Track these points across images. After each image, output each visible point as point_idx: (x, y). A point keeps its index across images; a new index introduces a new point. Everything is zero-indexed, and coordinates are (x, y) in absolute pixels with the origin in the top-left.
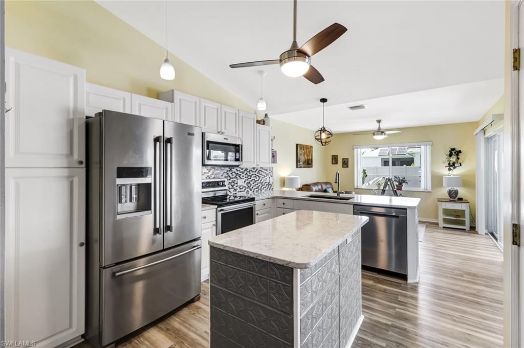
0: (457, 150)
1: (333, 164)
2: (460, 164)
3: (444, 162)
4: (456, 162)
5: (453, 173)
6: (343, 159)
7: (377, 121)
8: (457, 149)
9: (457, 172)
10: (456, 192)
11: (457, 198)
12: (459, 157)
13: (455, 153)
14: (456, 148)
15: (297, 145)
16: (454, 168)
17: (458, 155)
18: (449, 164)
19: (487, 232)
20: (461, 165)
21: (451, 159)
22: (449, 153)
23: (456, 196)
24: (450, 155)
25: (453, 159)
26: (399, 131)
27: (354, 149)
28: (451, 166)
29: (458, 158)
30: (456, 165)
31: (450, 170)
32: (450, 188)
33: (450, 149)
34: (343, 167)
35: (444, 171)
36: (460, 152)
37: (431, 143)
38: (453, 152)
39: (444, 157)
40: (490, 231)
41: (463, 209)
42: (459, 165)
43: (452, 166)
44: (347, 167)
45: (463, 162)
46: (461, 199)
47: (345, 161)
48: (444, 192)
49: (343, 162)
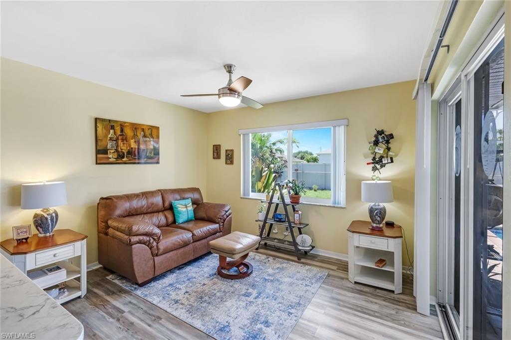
0: (387, 133)
1: (214, 158)
2: (391, 159)
3: (366, 157)
4: (385, 155)
5: (381, 176)
6: (226, 151)
9: (388, 172)
10: (382, 213)
11: (384, 222)
12: (390, 145)
13: (383, 138)
14: (385, 130)
15: (96, 119)
16: (382, 167)
17: (388, 142)
18: (374, 159)
19: (434, 303)
20: (392, 162)
21: (377, 151)
22: (374, 139)
23: (383, 219)
24: (376, 143)
25: (380, 150)
27: (240, 135)
29: (389, 149)
30: (384, 161)
31: (374, 169)
32: (372, 204)
33: (375, 133)
34: (226, 163)
35: (365, 171)
36: (392, 136)
37: (346, 122)
38: (380, 137)
39: (365, 147)
40: (441, 301)
41: (391, 249)
42: (390, 161)
43: (378, 162)
44: (232, 163)
45: (396, 155)
46: (390, 225)
47: (229, 155)
48: (361, 211)
49: (226, 155)
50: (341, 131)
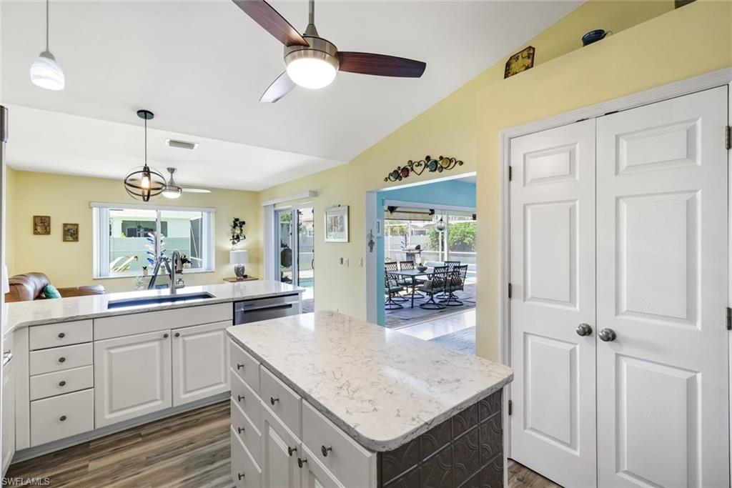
1: (36, 233)
2: (244, 236)
3: (228, 235)
4: (240, 234)
5: (237, 247)
6: (64, 225)
7: (168, 169)
8: (241, 220)
9: (241, 245)
10: (242, 269)
11: (243, 276)
12: (243, 228)
13: (238, 224)
14: (240, 218)
16: (238, 241)
17: (241, 226)
18: (233, 237)
20: (244, 238)
21: (235, 231)
22: (233, 224)
23: (243, 273)
24: (235, 226)
25: (238, 231)
26: (209, 191)
27: (91, 208)
28: (236, 239)
29: (242, 230)
30: (241, 238)
31: (234, 243)
32: (237, 265)
33: (234, 220)
34: (65, 240)
35: (228, 245)
36: (244, 223)
37: (214, 210)
39: (229, 229)
44: (76, 239)
45: (246, 234)
46: (246, 276)
47: (69, 229)
48: (230, 270)
49: (64, 231)
50: (212, 216)
